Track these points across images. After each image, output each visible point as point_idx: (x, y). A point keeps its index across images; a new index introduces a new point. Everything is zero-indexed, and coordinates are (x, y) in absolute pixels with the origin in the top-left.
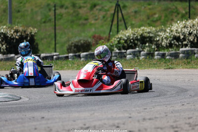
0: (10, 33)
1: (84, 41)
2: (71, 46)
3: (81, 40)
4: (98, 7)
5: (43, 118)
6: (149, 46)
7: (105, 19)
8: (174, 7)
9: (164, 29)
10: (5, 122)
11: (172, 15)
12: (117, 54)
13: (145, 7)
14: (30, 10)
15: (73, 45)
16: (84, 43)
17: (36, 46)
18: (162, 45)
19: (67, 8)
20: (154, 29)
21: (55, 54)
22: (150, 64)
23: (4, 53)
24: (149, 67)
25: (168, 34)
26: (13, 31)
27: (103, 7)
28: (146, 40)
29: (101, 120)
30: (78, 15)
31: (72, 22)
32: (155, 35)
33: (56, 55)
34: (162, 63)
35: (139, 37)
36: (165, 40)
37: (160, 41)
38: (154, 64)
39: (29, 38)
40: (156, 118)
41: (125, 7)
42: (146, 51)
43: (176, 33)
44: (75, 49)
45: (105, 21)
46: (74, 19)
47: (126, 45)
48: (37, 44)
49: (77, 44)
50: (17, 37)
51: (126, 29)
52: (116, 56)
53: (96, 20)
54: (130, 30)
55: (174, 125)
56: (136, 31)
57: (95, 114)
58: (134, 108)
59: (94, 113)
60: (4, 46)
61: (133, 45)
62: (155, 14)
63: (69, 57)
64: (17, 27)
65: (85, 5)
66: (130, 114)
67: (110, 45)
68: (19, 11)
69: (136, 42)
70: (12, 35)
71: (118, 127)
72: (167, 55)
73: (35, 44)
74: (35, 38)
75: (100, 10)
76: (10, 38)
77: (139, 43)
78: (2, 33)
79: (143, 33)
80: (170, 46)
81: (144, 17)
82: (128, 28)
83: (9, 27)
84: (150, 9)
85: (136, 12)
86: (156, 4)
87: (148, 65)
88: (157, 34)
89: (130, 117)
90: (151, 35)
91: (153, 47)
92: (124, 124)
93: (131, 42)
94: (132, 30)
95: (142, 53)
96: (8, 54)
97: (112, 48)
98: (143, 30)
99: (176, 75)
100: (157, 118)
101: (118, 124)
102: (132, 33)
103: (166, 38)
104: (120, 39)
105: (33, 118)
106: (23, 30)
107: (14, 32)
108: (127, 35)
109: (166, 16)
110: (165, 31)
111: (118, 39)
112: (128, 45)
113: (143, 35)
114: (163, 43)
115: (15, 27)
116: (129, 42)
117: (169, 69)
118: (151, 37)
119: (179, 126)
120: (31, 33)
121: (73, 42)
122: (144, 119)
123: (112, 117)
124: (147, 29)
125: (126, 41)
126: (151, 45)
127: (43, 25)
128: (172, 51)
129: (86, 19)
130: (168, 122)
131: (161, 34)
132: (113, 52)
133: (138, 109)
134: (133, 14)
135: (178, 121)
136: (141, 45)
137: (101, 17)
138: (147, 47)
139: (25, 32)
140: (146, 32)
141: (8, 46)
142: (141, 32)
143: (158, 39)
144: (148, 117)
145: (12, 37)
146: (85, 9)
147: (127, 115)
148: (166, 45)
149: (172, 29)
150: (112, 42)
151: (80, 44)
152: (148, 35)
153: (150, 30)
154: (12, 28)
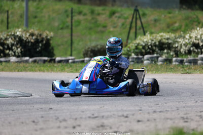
0: (26, 36)
1: (101, 45)
2: (88, 51)
3: (97, 45)
4: (117, 15)
5: (51, 109)
6: (168, 53)
7: (124, 26)
8: (195, 16)
9: (183, 35)
10: (11, 112)
11: (193, 24)
12: (134, 60)
13: (165, 16)
14: (47, 16)
15: (90, 49)
16: (101, 48)
17: (52, 51)
18: (180, 52)
19: (85, 15)
20: (173, 35)
21: (70, 58)
22: (167, 69)
23: (18, 57)
24: (166, 71)
25: (187, 41)
26: (28, 34)
27: (122, 15)
28: (164, 46)
29: (110, 112)
30: (96, 22)
31: (90, 29)
32: (174, 41)
33: (72, 59)
34: (179, 68)
35: (157, 43)
36: (183, 47)
37: (179, 48)
38: (172, 69)
39: (44, 42)
40: (166, 111)
41: (144, 15)
42: (164, 57)
43: (196, 39)
44: (92, 54)
45: (124, 28)
46: (92, 26)
47: (143, 51)
48: (53, 49)
49: (93, 49)
50: (32, 41)
51: (145, 34)
52: (133, 61)
53: (115, 27)
54: (149, 36)
55: (185, 117)
56: (155, 37)
57: (106, 107)
58: (146, 103)
59: (104, 107)
60: (19, 49)
61: (151, 51)
62: (175, 23)
63: (85, 61)
64: (32, 30)
65: (103, 12)
66: (141, 108)
67: (127, 50)
68: (36, 17)
69: (154, 48)
70: (28, 38)
71: (127, 117)
72: (185, 61)
73: (50, 48)
74: (51, 42)
75: (119, 17)
76: (26, 41)
77: (157, 50)
78: (18, 36)
79: (162, 39)
80: (189, 52)
81: (164, 25)
82: (147, 34)
83: (24, 31)
84: (170, 18)
85: (156, 21)
86: (177, 12)
87: (165, 70)
88: (176, 40)
89: (141, 110)
90: (170, 41)
91: (172, 54)
92: (133, 115)
93: (149, 48)
94: (150, 36)
95: (160, 59)
96: (22, 57)
97: (130, 53)
98: (162, 36)
99: (193, 79)
100: (168, 111)
101: (127, 115)
102: (151, 39)
103: (184, 45)
104: (138, 44)
105: (42, 108)
106: (38, 34)
107: (29, 36)
108: (145, 40)
109: (187, 25)
110: (184, 37)
111: (136, 45)
112: (146, 51)
113: (162, 41)
114: (182, 50)
115: (31, 31)
116: (147, 48)
117: (187, 73)
118: (170, 44)
119: (189, 118)
120: (46, 37)
121: (89, 46)
122: (155, 112)
123: (122, 109)
124: (166, 35)
125: (144, 47)
126: (169, 51)
127: (60, 31)
128: (190, 58)
129: (105, 27)
130: (179, 114)
131: (180, 40)
132: (130, 57)
133: (149, 104)
134: (153, 22)
135: (189, 114)
136: (159, 51)
137: (120, 24)
138: (165, 53)
139: (40, 35)
140: (164, 39)
141: (23, 50)
142: (160, 38)
143: (176, 45)
144: (159, 110)
145: (27, 41)
146: (104, 16)
147: (138, 108)
148: (185, 52)
149: (192, 35)
150: (129, 47)
151: (96, 49)
152: (167, 41)
153: (168, 37)
154: (27, 31)
